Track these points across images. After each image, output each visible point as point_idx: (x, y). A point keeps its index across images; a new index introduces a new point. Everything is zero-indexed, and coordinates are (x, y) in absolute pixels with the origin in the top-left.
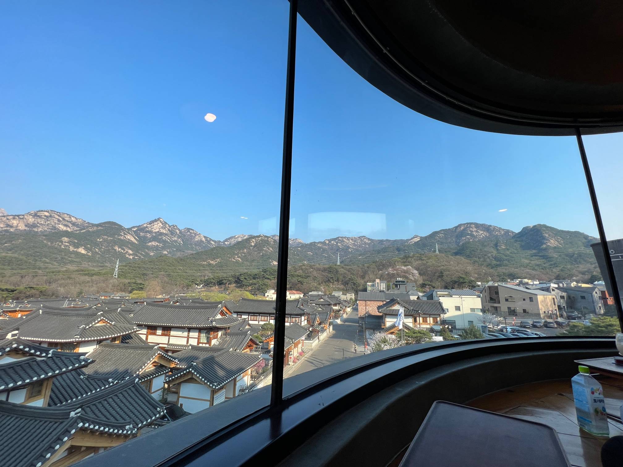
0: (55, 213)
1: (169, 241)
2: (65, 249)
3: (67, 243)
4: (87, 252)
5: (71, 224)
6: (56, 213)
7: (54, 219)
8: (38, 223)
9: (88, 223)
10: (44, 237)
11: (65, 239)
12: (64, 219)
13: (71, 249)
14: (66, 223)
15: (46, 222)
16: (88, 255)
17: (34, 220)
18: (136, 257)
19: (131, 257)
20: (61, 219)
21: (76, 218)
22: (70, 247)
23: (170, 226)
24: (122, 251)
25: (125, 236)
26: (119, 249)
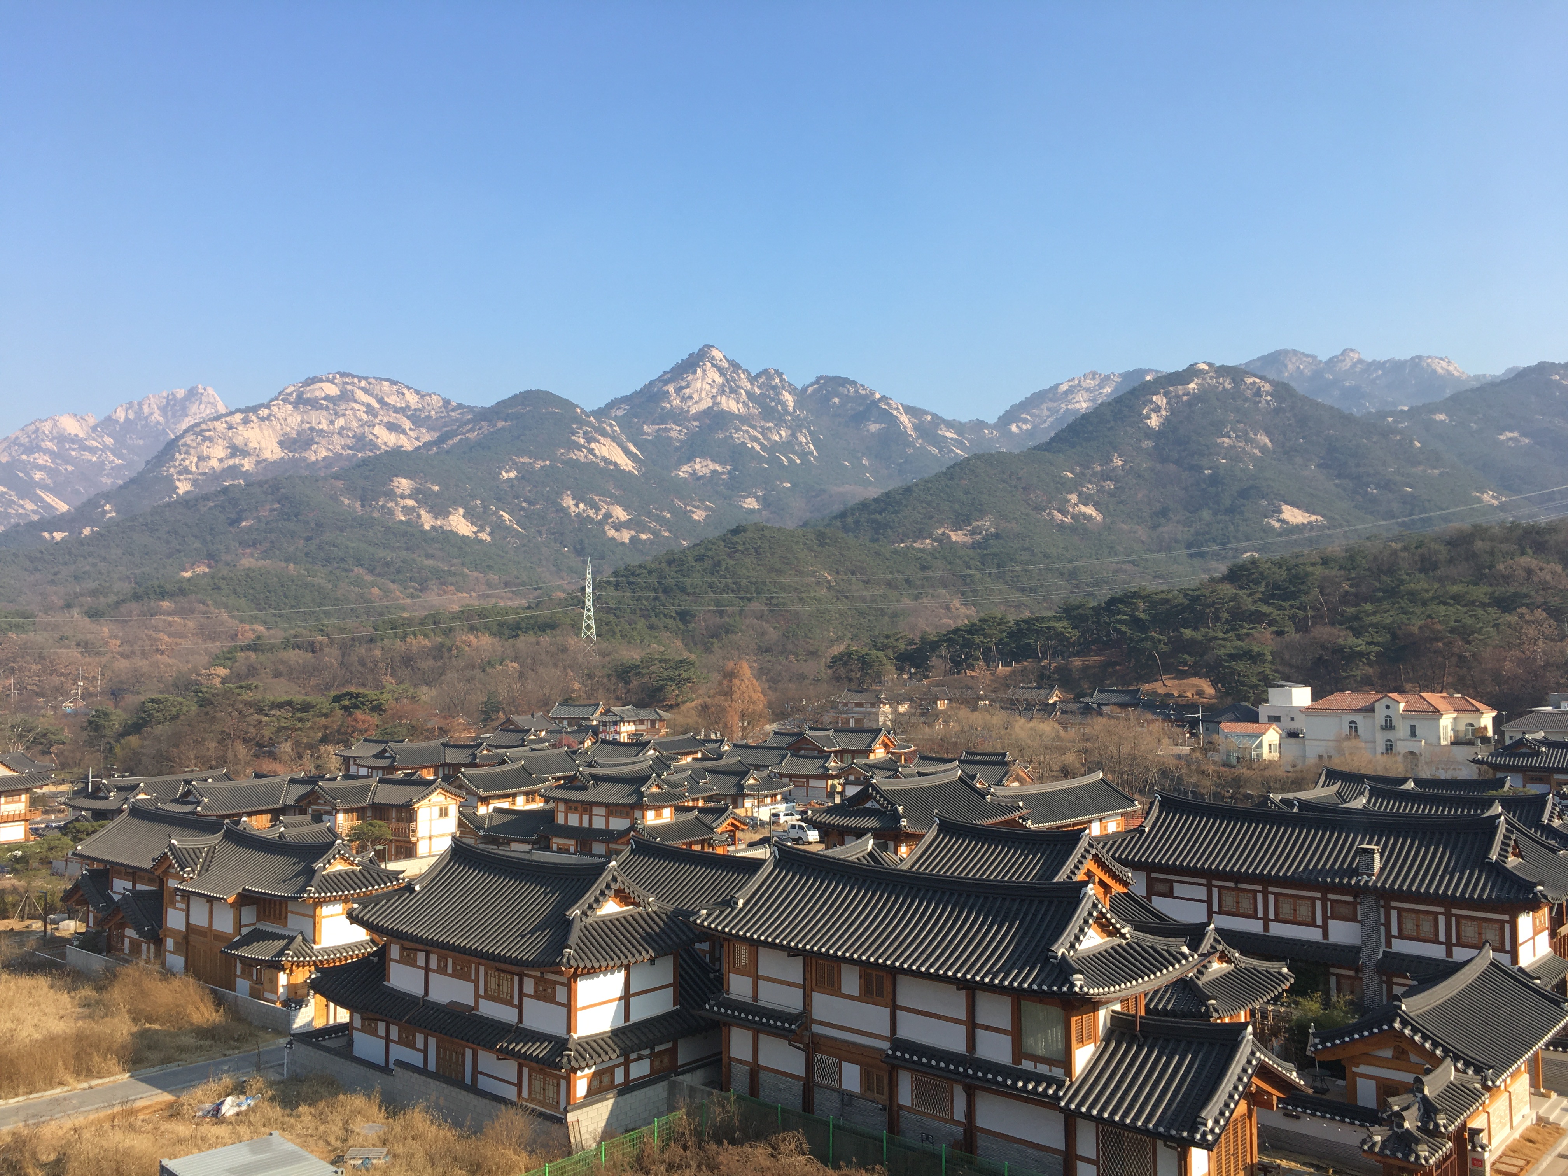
0: (353, 384)
1: (758, 448)
2: (408, 523)
3: (410, 497)
4: (475, 529)
5: (408, 417)
6: (356, 380)
7: (357, 406)
8: (312, 429)
9: (460, 406)
10: (340, 484)
11: (404, 484)
12: (381, 401)
13: (428, 521)
14: (393, 417)
15: (332, 422)
16: (481, 541)
17: (299, 419)
18: (644, 537)
19: (625, 536)
20: (376, 405)
21: (417, 392)
22: (422, 512)
23: (752, 379)
24: (591, 513)
25: (593, 445)
26: (577, 505)
